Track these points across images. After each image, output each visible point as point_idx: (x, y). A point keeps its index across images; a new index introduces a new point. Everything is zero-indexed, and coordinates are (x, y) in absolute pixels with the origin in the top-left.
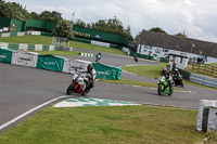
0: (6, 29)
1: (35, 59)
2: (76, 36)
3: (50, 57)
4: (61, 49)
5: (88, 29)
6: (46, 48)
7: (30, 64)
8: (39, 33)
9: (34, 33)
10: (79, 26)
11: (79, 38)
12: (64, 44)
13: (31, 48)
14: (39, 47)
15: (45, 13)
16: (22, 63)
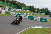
0: (21, 9)
1: (28, 17)
2: (37, 11)
3: (31, 16)
4: (34, 15)
5: (40, 10)
6: (30, 14)
7: (26, 18)
8: (29, 11)
10: (38, 9)
11: (38, 12)
12: (34, 13)
13: (27, 14)
14: (29, 14)
15: (30, 6)
16: (24, 18)
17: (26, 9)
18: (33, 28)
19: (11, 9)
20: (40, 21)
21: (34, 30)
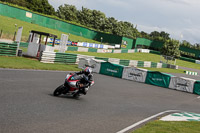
0: (118, 46)
2: (182, 55)
3: (158, 74)
6: (154, 65)
7: (139, 79)
9: (143, 51)
11: (184, 57)
12: (171, 62)
13: (141, 64)
14: (148, 64)
15: (155, 34)
16: (132, 78)
17: (139, 46)
18: (164, 119)
19: (79, 44)
20: (194, 93)
21: (168, 129)
